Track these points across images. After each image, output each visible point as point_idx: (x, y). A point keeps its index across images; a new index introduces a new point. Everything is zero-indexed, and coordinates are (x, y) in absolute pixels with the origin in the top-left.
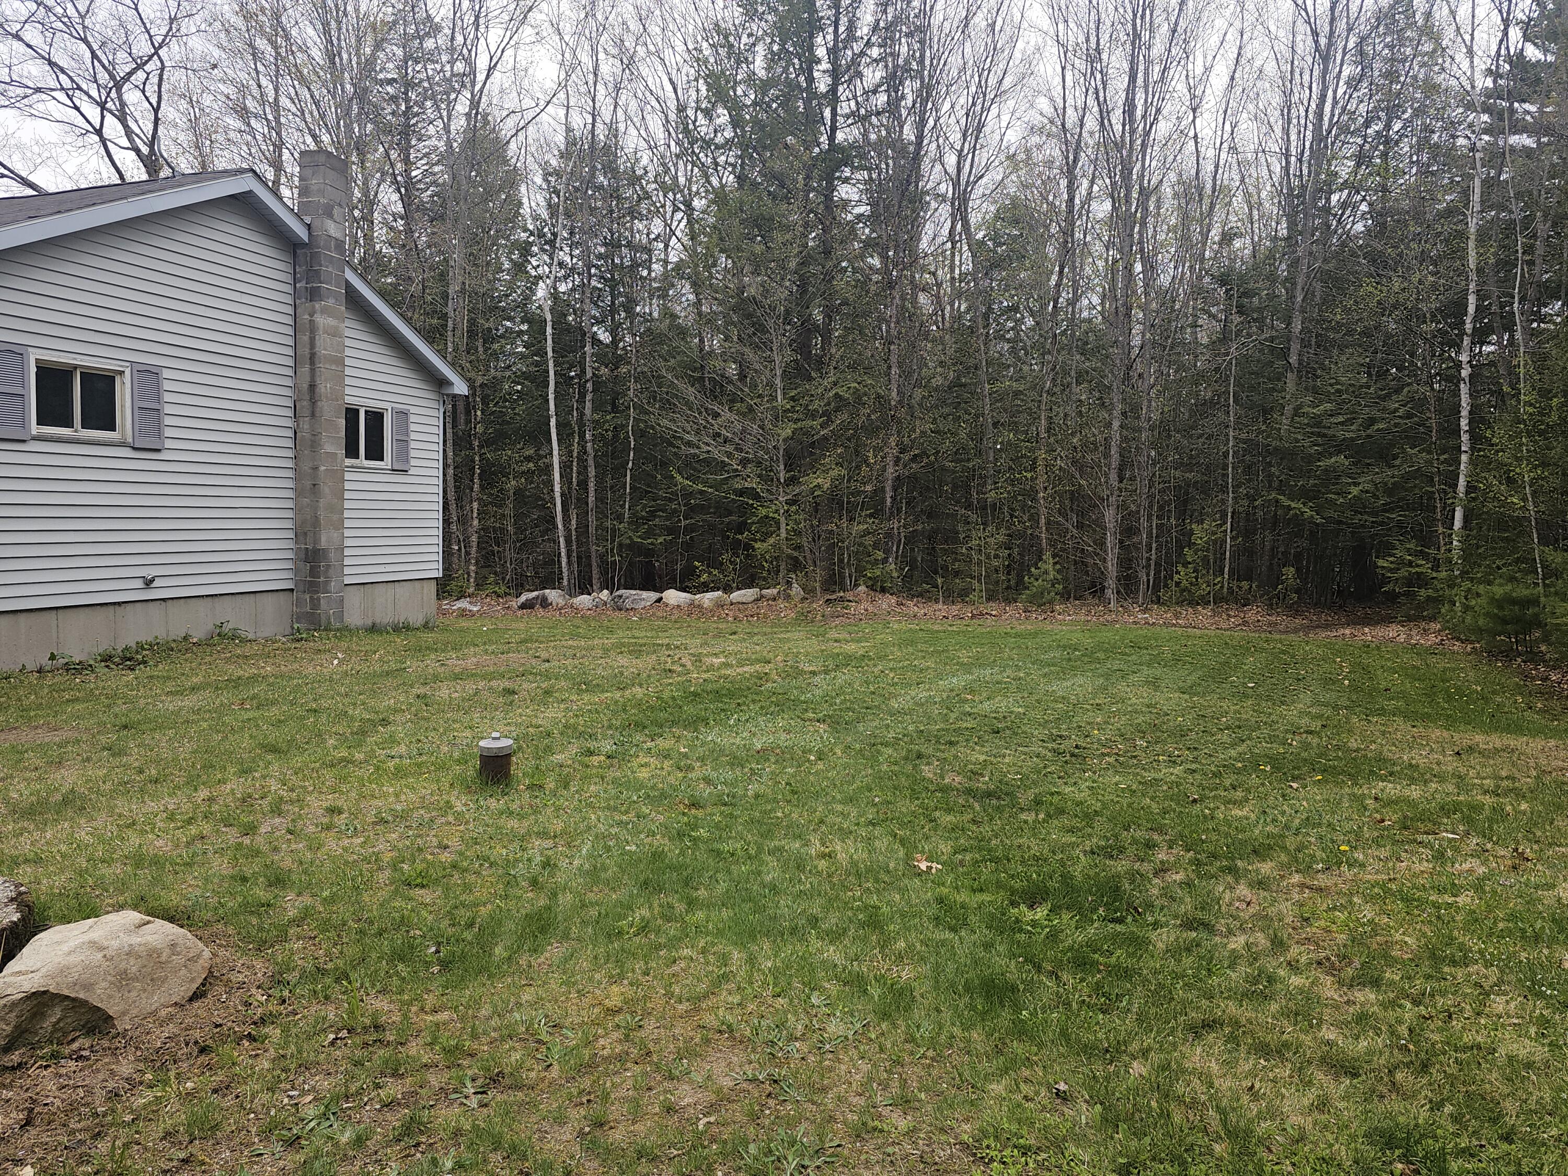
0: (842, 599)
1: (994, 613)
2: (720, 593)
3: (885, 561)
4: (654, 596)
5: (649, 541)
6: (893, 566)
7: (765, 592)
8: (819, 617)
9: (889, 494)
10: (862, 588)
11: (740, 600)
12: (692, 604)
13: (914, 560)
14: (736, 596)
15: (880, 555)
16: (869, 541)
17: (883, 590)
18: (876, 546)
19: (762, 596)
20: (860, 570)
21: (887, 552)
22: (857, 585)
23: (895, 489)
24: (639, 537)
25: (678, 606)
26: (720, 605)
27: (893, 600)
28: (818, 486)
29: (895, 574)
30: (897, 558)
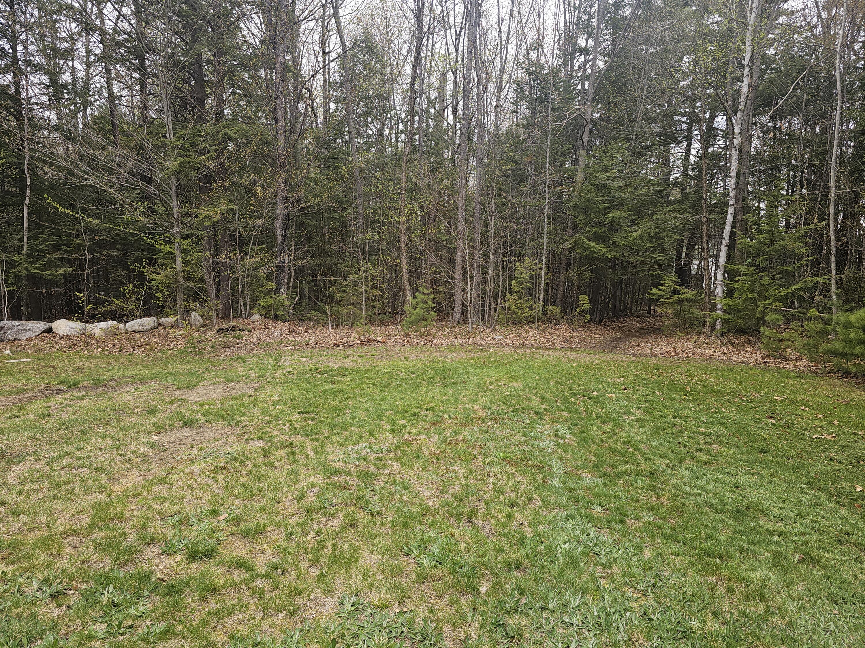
0: (234, 329)
1: (380, 339)
2: (115, 322)
3: (278, 290)
4: (42, 325)
5: (48, 272)
6: (285, 296)
7: (163, 320)
8: (209, 349)
9: (279, 233)
10: (256, 317)
11: (136, 328)
12: (83, 333)
13: (303, 290)
14: (132, 325)
15: (272, 285)
16: (262, 272)
17: (276, 317)
18: (269, 277)
19: (159, 324)
20: (255, 299)
21: (279, 284)
22: (250, 314)
23: (285, 228)
24: (37, 268)
25: (68, 336)
26: (114, 334)
27: (285, 327)
28: (209, 218)
29: (287, 303)
30: (288, 289)
